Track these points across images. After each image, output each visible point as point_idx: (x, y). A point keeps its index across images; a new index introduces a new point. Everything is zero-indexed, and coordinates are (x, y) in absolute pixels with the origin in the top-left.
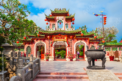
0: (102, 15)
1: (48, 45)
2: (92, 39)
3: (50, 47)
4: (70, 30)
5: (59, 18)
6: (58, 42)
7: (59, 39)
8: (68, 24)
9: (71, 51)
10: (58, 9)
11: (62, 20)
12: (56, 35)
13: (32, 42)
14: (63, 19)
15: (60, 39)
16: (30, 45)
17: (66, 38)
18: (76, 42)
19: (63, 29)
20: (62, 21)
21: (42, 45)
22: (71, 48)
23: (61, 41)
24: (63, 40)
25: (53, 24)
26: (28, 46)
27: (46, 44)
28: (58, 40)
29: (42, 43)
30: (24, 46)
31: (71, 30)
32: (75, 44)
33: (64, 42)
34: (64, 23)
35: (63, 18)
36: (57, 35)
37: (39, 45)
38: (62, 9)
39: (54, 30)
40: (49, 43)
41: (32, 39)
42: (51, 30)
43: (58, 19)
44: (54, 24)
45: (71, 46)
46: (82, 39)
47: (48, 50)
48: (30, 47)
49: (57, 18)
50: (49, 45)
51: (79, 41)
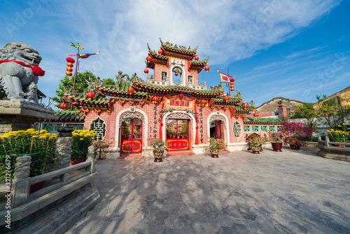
1: (152, 117)
3: (158, 122)
4: (198, 88)
5: (176, 62)
6: (174, 112)
7: (178, 107)
8: (192, 77)
9: (202, 132)
10: (172, 44)
11: (180, 66)
12: (173, 97)
13: (109, 108)
17: (191, 104)
18: (210, 113)
19: (183, 84)
20: (181, 69)
21: (137, 117)
22: (201, 127)
23: (182, 109)
24: (185, 107)
25: (162, 72)
27: (146, 113)
28: (174, 107)
29: (136, 112)
31: (200, 88)
32: (209, 117)
33: (188, 112)
34: (186, 75)
35: (183, 63)
37: (128, 117)
38: (180, 47)
39: (167, 84)
40: (155, 114)
42: (158, 83)
43: (174, 64)
44: (164, 72)
45: (202, 122)
46: (220, 109)
47: (153, 130)
49: (172, 60)
50: (155, 118)
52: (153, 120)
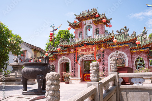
2: (133, 47)
3: (76, 64)
5: (87, 23)
6: (85, 56)
7: (86, 52)
8: (98, 29)
9: (104, 68)
10: (86, 11)
11: (90, 24)
12: (82, 47)
13: (55, 59)
15: (88, 52)
16: (54, 63)
18: (110, 53)
19: (92, 37)
20: (91, 26)
21: (66, 62)
22: (103, 64)
23: (89, 53)
24: (91, 52)
27: (70, 60)
28: (84, 53)
29: (65, 59)
32: (109, 56)
33: (93, 54)
34: (94, 28)
35: (91, 22)
37: (62, 62)
38: (92, 10)
39: (80, 39)
40: (75, 59)
41: (55, 54)
43: (85, 24)
45: (104, 61)
46: (118, 49)
47: (73, 68)
48: (54, 65)
49: (84, 22)
50: (74, 61)
51: (115, 52)
52: (73, 63)
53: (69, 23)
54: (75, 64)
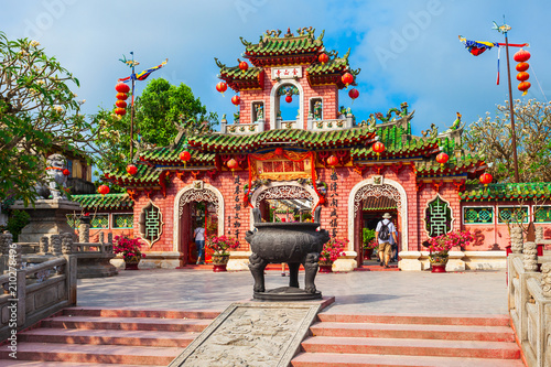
0: (507, 45)
1: (232, 198)
2: (428, 169)
3: (242, 207)
4: (330, 126)
5: (282, 75)
6: (274, 184)
7: (280, 173)
8: (320, 100)
9: (336, 225)
10: (280, 32)
11: (293, 82)
12: (267, 155)
13: (165, 188)
14: (297, 79)
15: (284, 173)
16: (158, 202)
17: (308, 166)
18: (356, 181)
19: (298, 125)
20: (295, 87)
21: (206, 198)
22: (334, 213)
23: (289, 178)
24: (295, 174)
25: (254, 104)
26: (147, 204)
27: (222, 195)
28: (273, 175)
29: (204, 190)
30: (133, 204)
31: (335, 126)
32: (353, 191)
33: (303, 182)
34: (306, 98)
35: (299, 74)
36: (271, 154)
37: (192, 199)
38: (299, 31)
39: (259, 128)
40: (238, 191)
41: (164, 172)
42: (243, 130)
43: (279, 80)
44: (257, 103)
45: (335, 203)
46: (382, 171)
47: (233, 221)
48: (156, 209)
49: (273, 73)
50: (237, 200)
51: (371, 180)
52: (233, 204)
53: (221, 67)
54: (238, 208)
